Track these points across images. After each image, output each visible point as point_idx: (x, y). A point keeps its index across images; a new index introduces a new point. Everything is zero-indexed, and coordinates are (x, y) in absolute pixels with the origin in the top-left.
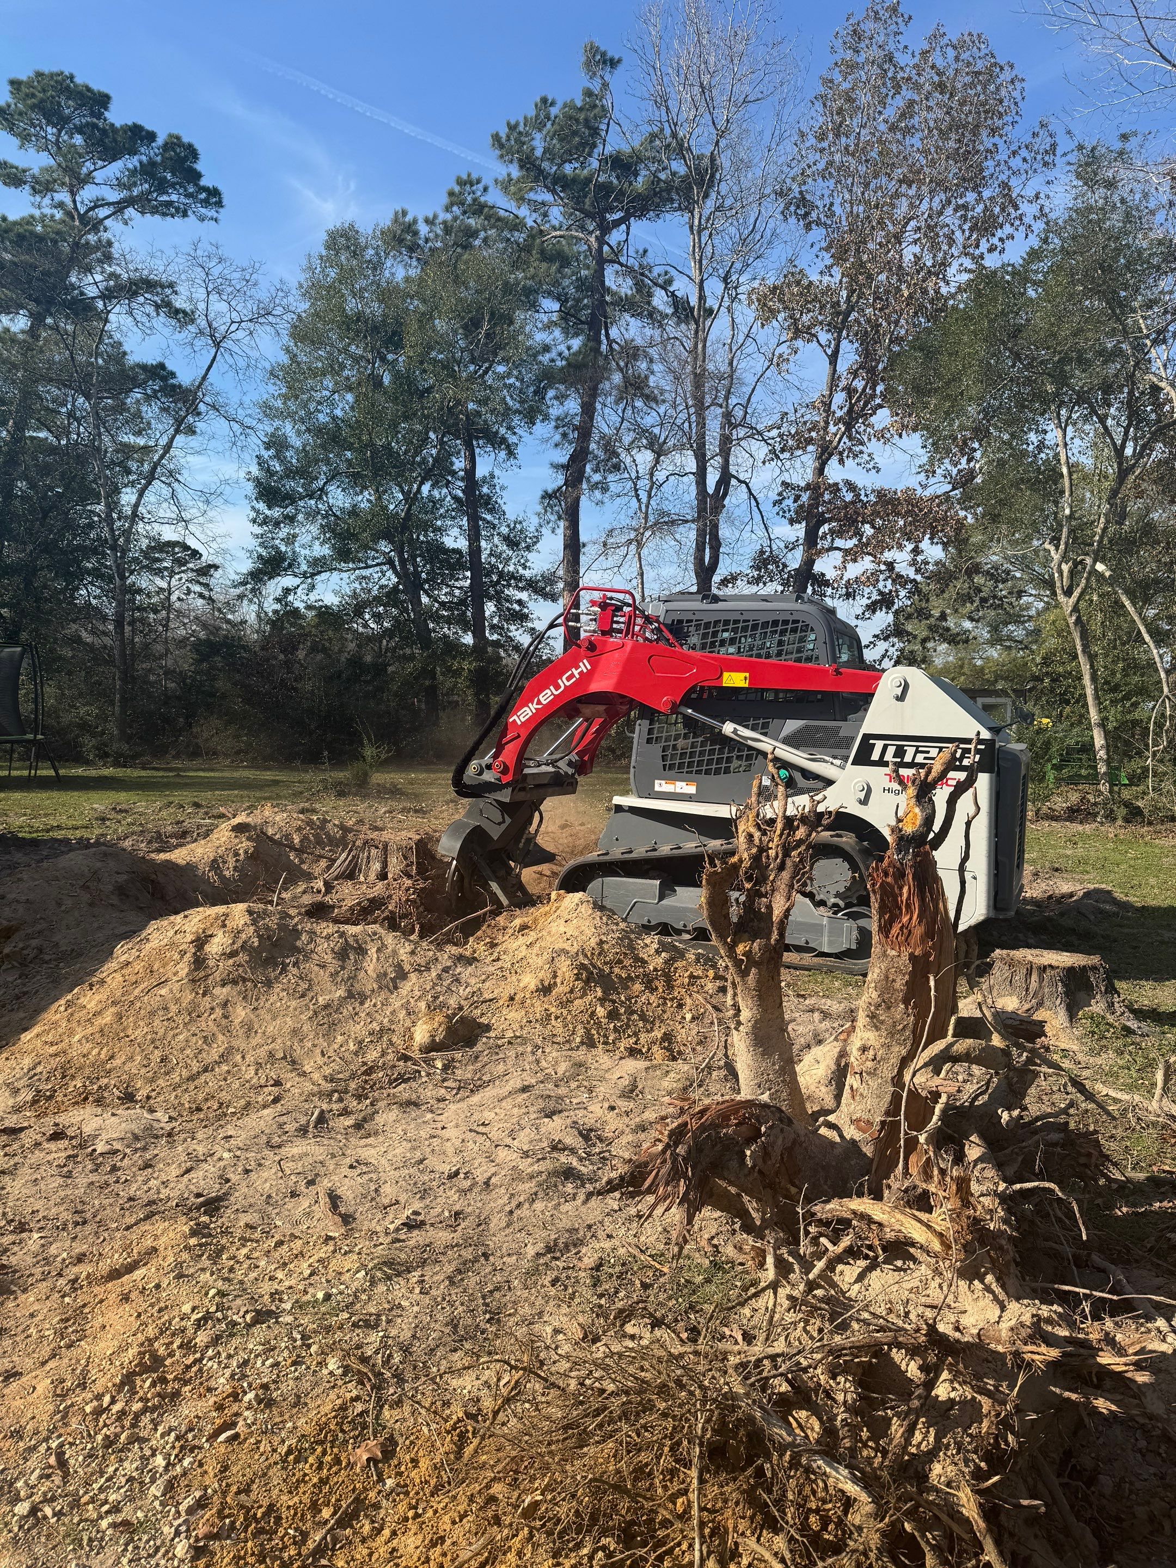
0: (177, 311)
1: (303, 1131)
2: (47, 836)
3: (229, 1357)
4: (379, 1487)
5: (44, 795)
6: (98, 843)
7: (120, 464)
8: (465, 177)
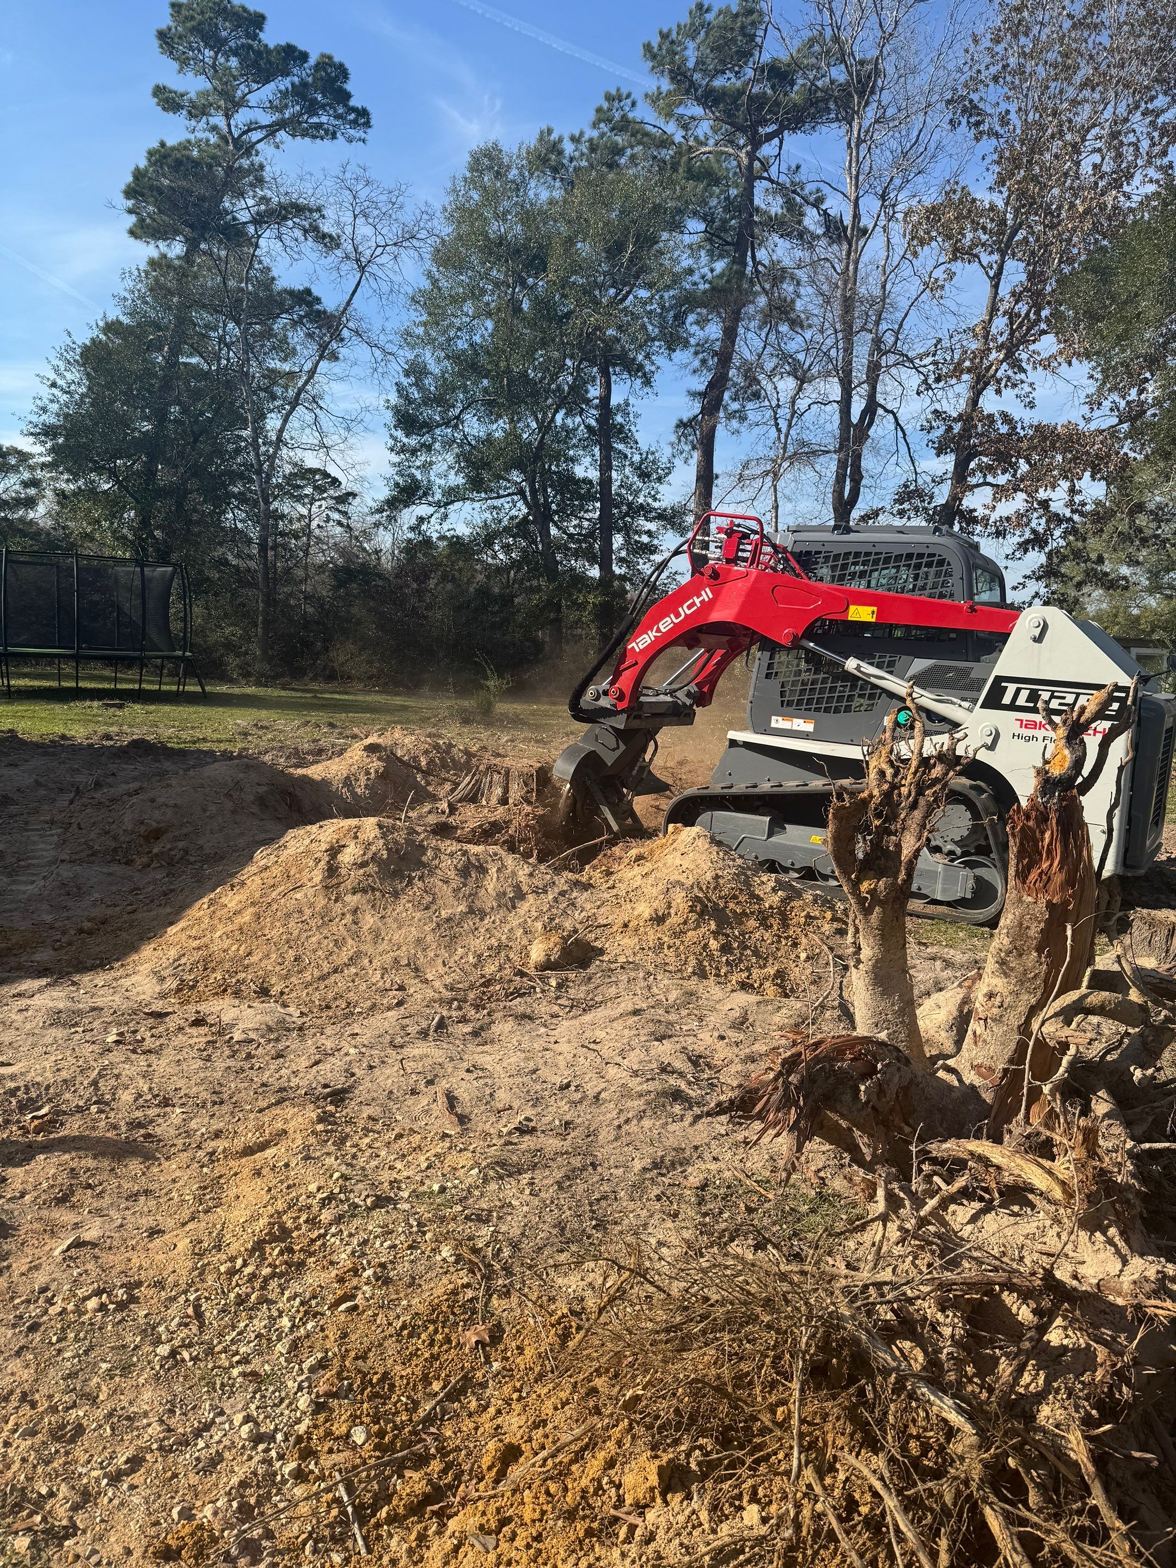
0: (324, 236)
1: (424, 1034)
2: (193, 747)
3: (351, 1235)
4: (486, 1368)
5: (192, 709)
6: (240, 756)
7: (265, 390)
8: (614, 92)
